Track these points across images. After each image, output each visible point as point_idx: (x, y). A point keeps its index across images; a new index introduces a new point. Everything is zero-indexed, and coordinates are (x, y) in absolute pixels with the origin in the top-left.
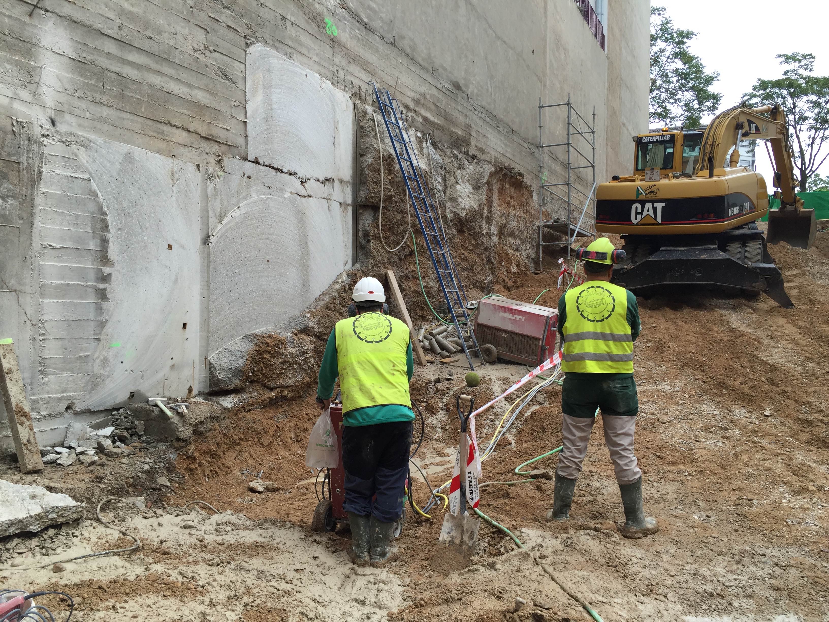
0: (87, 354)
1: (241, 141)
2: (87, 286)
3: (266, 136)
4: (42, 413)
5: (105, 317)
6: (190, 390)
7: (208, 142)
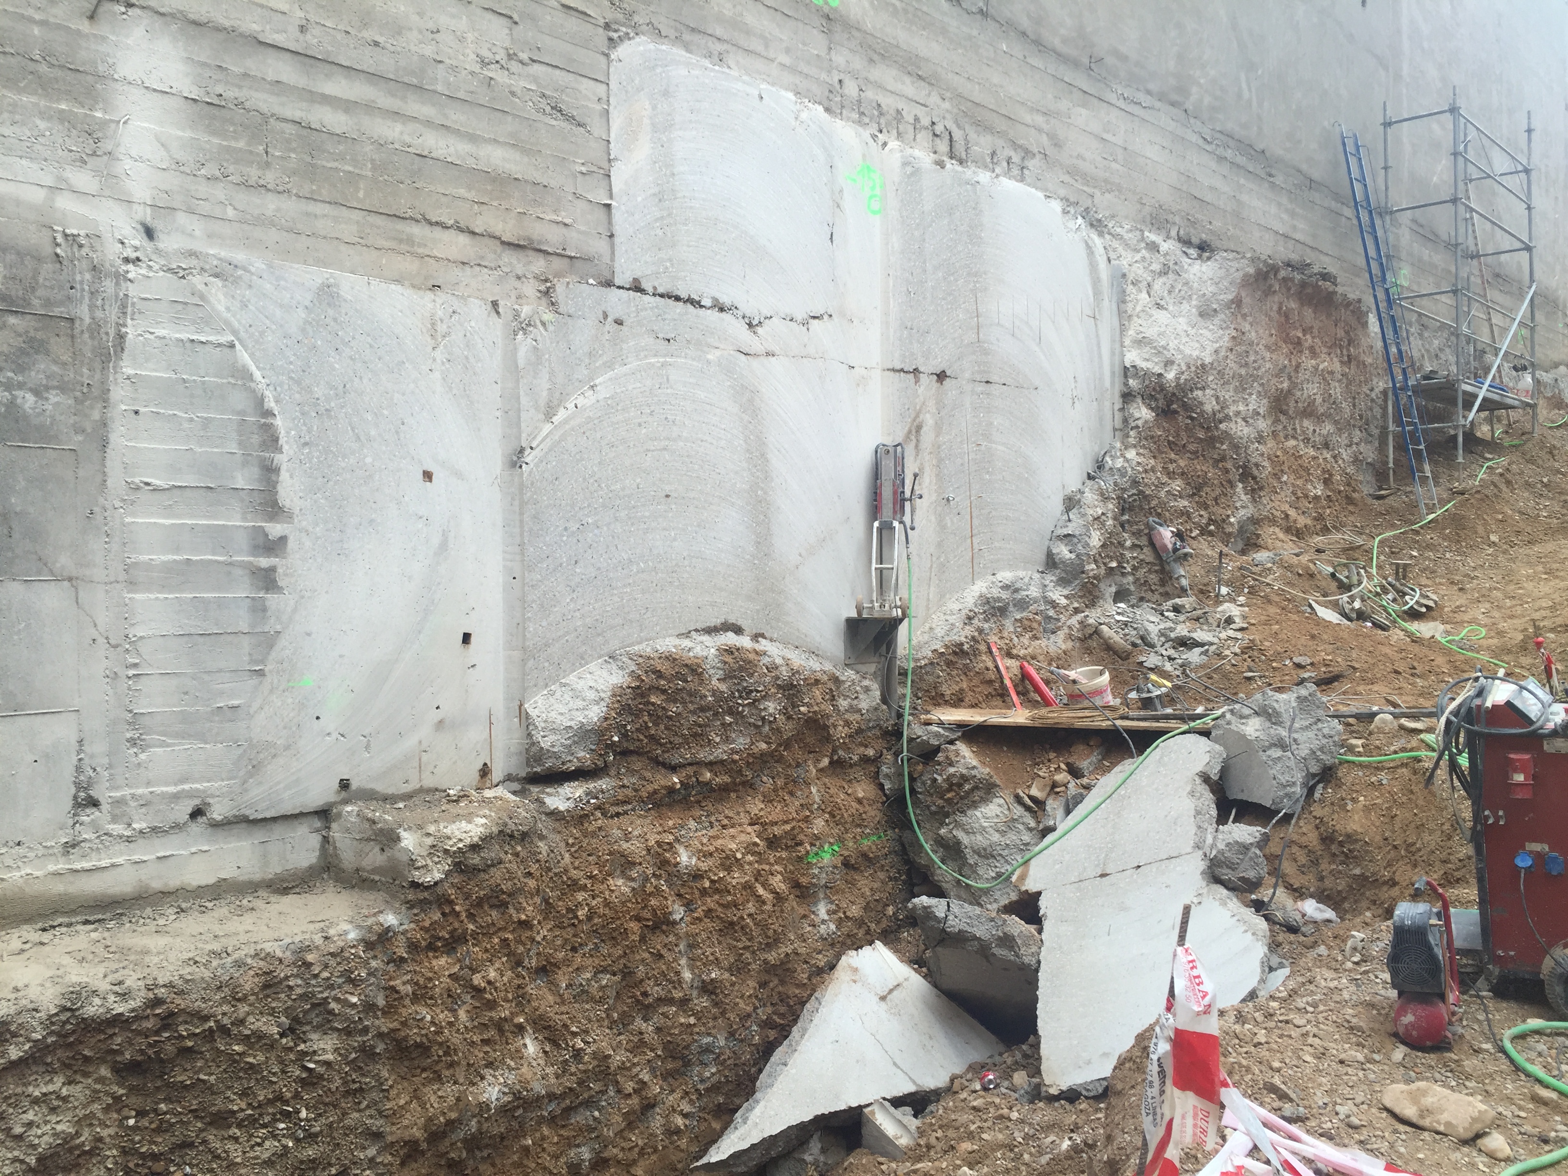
0: (236, 702)
1: (600, 246)
2: (231, 564)
3: (660, 233)
4: (134, 826)
5: (273, 625)
6: (485, 771)
7: (521, 254)
